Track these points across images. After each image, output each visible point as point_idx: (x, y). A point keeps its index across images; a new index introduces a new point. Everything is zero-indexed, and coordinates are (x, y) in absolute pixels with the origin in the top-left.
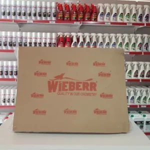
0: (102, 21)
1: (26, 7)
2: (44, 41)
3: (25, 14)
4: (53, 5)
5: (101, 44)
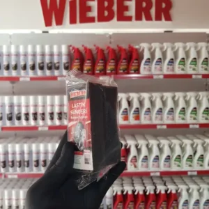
0: (148, 73)
1: (18, 55)
3: (16, 67)
4: (64, 49)
5: (149, 111)
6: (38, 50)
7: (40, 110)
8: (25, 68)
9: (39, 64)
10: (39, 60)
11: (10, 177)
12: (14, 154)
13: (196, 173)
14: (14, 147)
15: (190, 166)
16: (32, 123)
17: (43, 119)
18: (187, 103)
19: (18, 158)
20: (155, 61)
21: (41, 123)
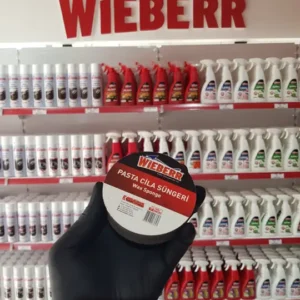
0: (212, 101)
1: (29, 78)
2: (73, 155)
3: (27, 96)
4: (94, 70)
5: (213, 154)
6: (58, 71)
7: (61, 155)
8: (39, 96)
9: (59, 91)
10: (58, 85)
11: (20, 248)
12: (26, 216)
13: (280, 242)
14: (25, 207)
15: (272, 232)
16: (51, 173)
17: (66, 168)
18: (267, 143)
19: (31, 222)
20: (221, 85)
21: (63, 173)
